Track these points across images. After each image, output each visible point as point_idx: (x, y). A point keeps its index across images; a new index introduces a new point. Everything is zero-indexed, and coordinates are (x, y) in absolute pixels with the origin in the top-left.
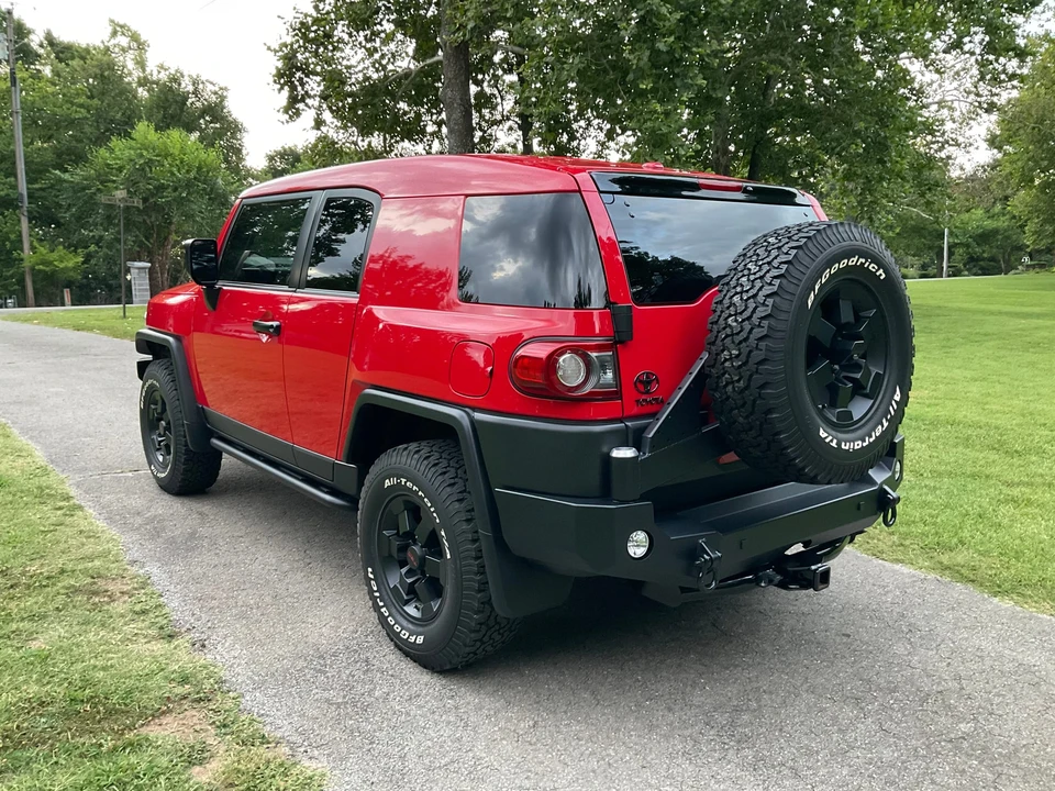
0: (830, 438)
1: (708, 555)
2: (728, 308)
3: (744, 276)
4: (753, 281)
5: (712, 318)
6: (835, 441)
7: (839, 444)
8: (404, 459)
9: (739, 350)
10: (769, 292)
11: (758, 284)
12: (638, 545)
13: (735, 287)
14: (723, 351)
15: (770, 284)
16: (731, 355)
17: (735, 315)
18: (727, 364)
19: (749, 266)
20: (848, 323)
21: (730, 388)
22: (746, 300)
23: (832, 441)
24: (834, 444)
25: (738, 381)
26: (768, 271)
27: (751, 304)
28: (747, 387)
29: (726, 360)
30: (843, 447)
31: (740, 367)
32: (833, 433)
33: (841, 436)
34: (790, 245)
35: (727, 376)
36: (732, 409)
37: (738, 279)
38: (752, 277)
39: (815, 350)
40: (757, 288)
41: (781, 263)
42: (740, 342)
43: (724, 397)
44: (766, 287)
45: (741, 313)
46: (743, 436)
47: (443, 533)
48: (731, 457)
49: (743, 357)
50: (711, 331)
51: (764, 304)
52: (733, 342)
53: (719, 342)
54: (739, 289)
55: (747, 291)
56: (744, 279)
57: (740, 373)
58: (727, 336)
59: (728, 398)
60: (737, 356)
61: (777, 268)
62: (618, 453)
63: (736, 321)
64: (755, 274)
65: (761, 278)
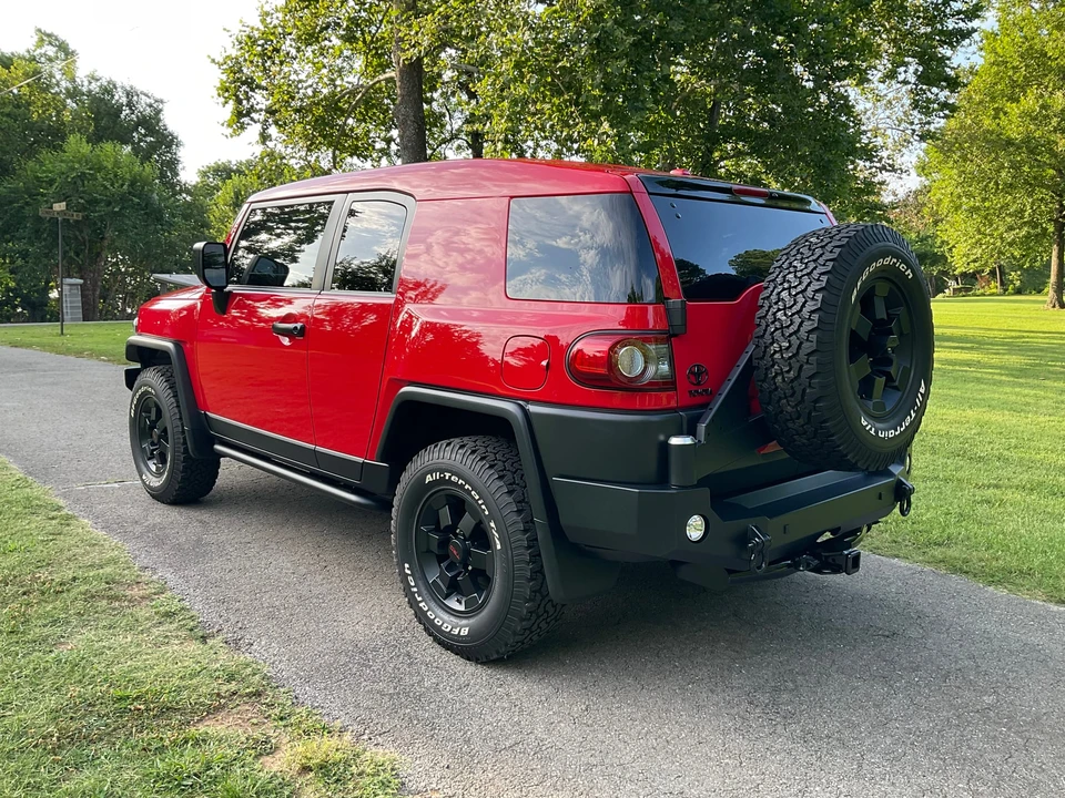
0: (870, 426)
1: (759, 538)
2: (776, 303)
3: (790, 273)
4: (800, 278)
5: (761, 313)
6: (874, 429)
7: (876, 432)
8: (447, 455)
9: (789, 342)
10: (818, 287)
11: (806, 280)
12: (695, 529)
13: (781, 284)
14: (772, 344)
15: (818, 280)
16: (781, 347)
17: (784, 309)
18: (777, 356)
19: (795, 263)
20: (883, 319)
21: (779, 378)
22: (795, 295)
23: (871, 429)
24: (872, 432)
25: (788, 372)
26: (815, 268)
27: (801, 299)
28: (797, 377)
29: (775, 352)
30: (880, 435)
31: (790, 358)
32: (871, 422)
33: (878, 425)
34: (832, 244)
35: (776, 367)
36: (780, 399)
37: (785, 277)
38: (799, 274)
39: (858, 346)
40: (805, 284)
41: (827, 260)
42: (791, 335)
43: (773, 387)
44: (815, 283)
45: (790, 308)
46: (790, 425)
47: (492, 525)
48: (773, 447)
49: (794, 349)
50: (759, 325)
51: (813, 299)
52: (783, 335)
53: (767, 336)
54: (786, 285)
55: (795, 287)
56: (791, 276)
57: (790, 364)
58: (776, 329)
59: (776, 389)
60: (788, 348)
61: (824, 265)
62: (675, 441)
63: (785, 315)
64: (801, 271)
65: (809, 274)
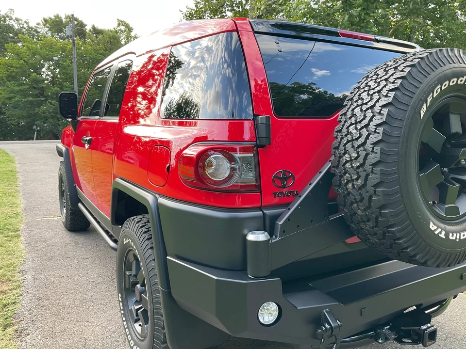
0: (439, 230)
1: (329, 324)
2: (350, 118)
3: (365, 91)
4: (372, 95)
5: (338, 128)
6: (443, 233)
7: (447, 235)
9: (358, 153)
10: (384, 103)
11: (376, 96)
12: (268, 314)
13: (356, 101)
14: (344, 154)
15: (386, 96)
16: (351, 157)
17: (356, 123)
18: (348, 165)
19: (369, 84)
20: (457, 133)
21: (350, 185)
22: (365, 111)
23: (440, 233)
24: (442, 235)
25: (357, 179)
26: (385, 86)
27: (369, 114)
28: (364, 185)
29: (347, 162)
30: (451, 237)
31: (358, 167)
32: (442, 225)
33: (449, 228)
34: (405, 64)
35: (347, 175)
36: (352, 203)
37: (360, 95)
38: (371, 92)
39: (427, 156)
40: (375, 100)
41: (396, 79)
42: (359, 147)
43: (346, 192)
44: (383, 99)
45: (360, 122)
46: (363, 226)
48: (354, 240)
49: (361, 160)
50: (336, 138)
51: (380, 113)
52: (353, 147)
53: (342, 148)
54: (360, 102)
55: (366, 104)
56: (365, 94)
57: (358, 173)
58: (348, 141)
59: (349, 193)
60: (356, 158)
61: (394, 83)
62: (251, 237)
63: (356, 128)
64: (373, 89)
65: (379, 92)
